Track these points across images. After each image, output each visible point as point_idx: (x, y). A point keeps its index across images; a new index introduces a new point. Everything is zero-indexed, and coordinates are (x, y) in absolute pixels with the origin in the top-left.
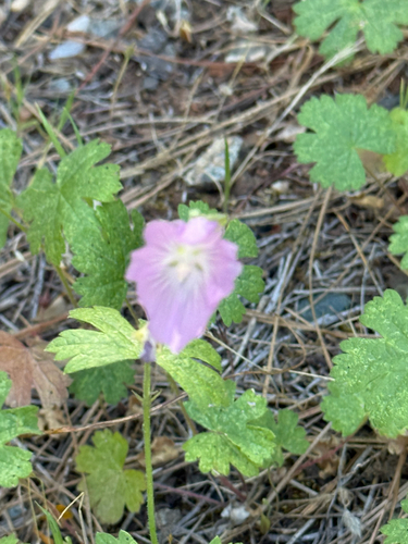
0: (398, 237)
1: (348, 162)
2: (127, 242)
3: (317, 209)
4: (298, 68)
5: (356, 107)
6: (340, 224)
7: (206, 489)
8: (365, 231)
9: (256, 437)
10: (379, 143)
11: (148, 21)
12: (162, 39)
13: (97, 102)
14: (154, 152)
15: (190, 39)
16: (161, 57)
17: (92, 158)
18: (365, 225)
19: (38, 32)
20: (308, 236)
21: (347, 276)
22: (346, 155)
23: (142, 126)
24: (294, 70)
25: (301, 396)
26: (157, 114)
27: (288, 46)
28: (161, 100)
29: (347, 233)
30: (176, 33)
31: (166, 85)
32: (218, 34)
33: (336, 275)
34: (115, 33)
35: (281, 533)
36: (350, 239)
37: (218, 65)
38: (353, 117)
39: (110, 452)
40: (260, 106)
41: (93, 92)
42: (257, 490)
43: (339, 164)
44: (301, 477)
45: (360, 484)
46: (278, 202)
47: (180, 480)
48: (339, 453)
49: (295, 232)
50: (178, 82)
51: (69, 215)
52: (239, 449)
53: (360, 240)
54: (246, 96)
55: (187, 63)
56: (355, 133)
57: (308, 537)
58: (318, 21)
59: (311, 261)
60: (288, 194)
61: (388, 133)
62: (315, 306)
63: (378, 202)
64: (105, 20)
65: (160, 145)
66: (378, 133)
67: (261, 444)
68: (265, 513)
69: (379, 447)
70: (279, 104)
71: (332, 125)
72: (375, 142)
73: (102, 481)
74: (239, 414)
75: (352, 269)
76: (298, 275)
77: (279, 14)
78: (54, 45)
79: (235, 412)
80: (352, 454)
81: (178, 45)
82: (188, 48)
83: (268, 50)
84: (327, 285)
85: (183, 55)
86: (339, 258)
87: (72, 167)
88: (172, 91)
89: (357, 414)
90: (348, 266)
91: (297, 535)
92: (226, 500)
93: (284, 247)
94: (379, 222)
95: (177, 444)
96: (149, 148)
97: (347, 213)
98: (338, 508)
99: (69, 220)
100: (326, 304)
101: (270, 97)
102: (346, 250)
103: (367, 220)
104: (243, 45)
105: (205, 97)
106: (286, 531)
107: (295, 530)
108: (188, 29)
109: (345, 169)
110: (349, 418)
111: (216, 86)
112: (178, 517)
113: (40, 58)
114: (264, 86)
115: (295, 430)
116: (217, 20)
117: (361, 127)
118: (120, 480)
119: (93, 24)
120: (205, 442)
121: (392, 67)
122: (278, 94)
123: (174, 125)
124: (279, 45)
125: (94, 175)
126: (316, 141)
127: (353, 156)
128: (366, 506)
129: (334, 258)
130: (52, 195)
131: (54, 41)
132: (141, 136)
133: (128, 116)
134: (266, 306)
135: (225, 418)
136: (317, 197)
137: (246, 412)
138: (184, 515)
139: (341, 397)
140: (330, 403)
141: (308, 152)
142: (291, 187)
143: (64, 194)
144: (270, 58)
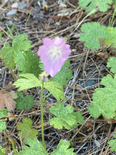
0: (109, 63)
1: (95, 41)
2: (33, 63)
3: (85, 56)
4: (78, 17)
5: (97, 26)
6: (91, 60)
7: (54, 135)
8: (99, 62)
9: (70, 118)
10: (104, 36)
11: (35, 4)
12: (39, 10)
13: (21, 27)
14: (38, 41)
15: (47, 10)
16: (39, 14)
17: (23, 38)
18: (99, 61)
19: (3, 8)
20: (82, 64)
21: (94, 75)
22: (94, 39)
23: (34, 34)
24: (77, 18)
25: (82, 109)
26: (38, 30)
27: (76, 11)
28: (39, 26)
29: (94, 63)
30: (43, 8)
31: (40, 22)
32: (55, 8)
33: (91, 75)
34: (26, 8)
35: (76, 147)
36: (94, 65)
37: (55, 17)
38: (96, 29)
39: (27, 124)
40: (68, 28)
41: (19, 24)
42: (69, 135)
43: (93, 42)
44: (82, 131)
45: (99, 133)
46: (74, 55)
47: (47, 133)
48: (93, 124)
49: (79, 63)
50: (44, 21)
51: (16, 55)
52: (65, 122)
53: (97, 65)
54: (63, 25)
55: (46, 16)
56: (97, 33)
57: (84, 148)
58: (85, 3)
59: (83, 71)
60: (76, 53)
61: (106, 33)
62: (85, 83)
63: (103, 54)
64: (22, 4)
65: (39, 39)
66: (103, 33)
67: (72, 120)
68: (72, 141)
69: (104, 122)
70: (73, 27)
71: (90, 31)
72: (102, 36)
73: (25, 132)
74: (65, 112)
75: (95, 73)
76: (80, 75)
77: (72, 3)
78: (8, 11)
79: (64, 111)
80: (97, 125)
81: (44, 11)
82: (47, 12)
83: (70, 13)
84: (88, 78)
85: (45, 14)
86: (91, 70)
87: (17, 41)
88: (42, 24)
89: (99, 112)
90: (94, 72)
91: (81, 147)
92: (61, 138)
93: (76, 67)
94: (103, 60)
95: (46, 122)
96: (36, 40)
97: (94, 57)
98: (93, 140)
99: (16, 56)
100: (88, 83)
101: (70, 25)
102: (93, 68)
103: (99, 60)
104: (63, 11)
105: (52, 26)
106: (78, 146)
107: (80, 146)
108: (47, 6)
109: (94, 43)
110: (96, 113)
111: (55, 22)
112: (47, 143)
113: (4, 14)
114: (69, 22)
115: (81, 117)
116: (55, 4)
117: (99, 31)
118: (30, 132)
119: (19, 5)
120: (56, 120)
121: (105, 17)
122: (73, 25)
123: (43, 34)
124: (73, 11)
125: (23, 43)
126: (86, 35)
127: (96, 40)
128: (101, 139)
129: (90, 70)
130: (11, 49)
131: (7, 10)
132: (34, 36)
133: (30, 31)
134: (71, 84)
135: (61, 113)
136: (85, 53)
137: (67, 111)
138: (48, 143)
139: (94, 108)
140: (91, 109)
141: (84, 38)
142: (77, 51)
143: (14, 49)
144: (70, 14)
